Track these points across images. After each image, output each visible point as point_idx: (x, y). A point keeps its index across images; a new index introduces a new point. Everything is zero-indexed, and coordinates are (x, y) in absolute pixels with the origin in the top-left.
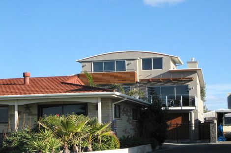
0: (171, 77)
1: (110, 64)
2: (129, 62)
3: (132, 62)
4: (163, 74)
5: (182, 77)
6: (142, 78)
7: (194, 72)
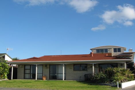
0: (124, 55)
1: (102, 50)
2: (109, 50)
3: (110, 50)
4: (121, 54)
5: (128, 55)
6: (114, 55)
7: (132, 53)
